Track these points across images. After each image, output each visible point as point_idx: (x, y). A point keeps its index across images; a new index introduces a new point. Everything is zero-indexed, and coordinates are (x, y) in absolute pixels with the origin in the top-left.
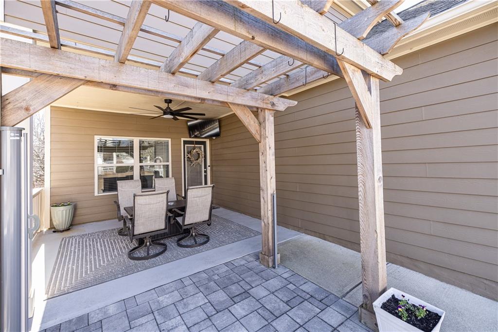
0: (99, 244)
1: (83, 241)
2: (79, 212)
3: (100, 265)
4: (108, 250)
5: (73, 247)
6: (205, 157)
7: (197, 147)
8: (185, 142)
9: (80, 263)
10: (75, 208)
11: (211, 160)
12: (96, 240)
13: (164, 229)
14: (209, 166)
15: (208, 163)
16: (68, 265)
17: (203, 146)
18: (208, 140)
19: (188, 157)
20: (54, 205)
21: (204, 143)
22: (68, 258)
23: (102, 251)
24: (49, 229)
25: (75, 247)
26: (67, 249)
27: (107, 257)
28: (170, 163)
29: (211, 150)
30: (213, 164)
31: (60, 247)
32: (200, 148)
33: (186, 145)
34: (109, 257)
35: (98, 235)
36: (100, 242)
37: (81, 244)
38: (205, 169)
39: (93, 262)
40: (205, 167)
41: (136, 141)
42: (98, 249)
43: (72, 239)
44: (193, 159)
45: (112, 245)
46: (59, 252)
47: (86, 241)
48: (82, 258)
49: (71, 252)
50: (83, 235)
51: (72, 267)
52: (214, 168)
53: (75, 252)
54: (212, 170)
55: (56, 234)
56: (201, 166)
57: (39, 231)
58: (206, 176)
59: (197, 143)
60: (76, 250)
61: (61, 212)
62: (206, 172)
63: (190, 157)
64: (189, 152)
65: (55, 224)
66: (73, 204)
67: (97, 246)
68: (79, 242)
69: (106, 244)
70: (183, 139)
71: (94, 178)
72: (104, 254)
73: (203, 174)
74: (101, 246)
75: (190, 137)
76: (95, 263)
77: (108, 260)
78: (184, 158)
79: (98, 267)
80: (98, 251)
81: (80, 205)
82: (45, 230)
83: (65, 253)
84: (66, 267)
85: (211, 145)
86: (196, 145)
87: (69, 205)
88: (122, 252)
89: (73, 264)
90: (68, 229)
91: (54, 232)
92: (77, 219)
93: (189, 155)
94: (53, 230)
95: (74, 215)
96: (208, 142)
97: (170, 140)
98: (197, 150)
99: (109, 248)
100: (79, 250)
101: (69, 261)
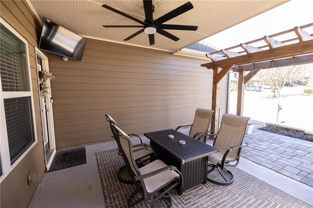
3: (257, 200)
14: (51, 98)
28: (31, 94)
38: (45, 102)
54: (53, 104)
70: (36, 49)
73: (44, 111)
96: (47, 61)
97: (27, 44)
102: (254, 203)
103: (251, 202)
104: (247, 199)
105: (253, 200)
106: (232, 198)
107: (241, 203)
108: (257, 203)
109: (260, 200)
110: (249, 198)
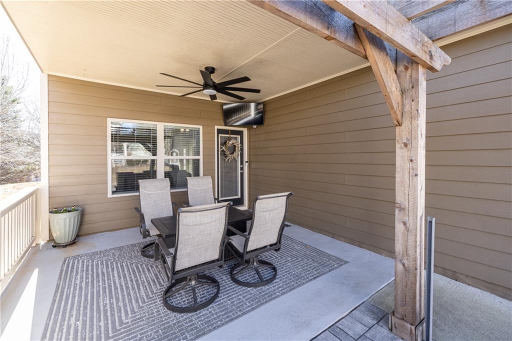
0: (115, 272)
1: (92, 266)
2: (87, 218)
3: (121, 323)
4: (130, 286)
5: (79, 277)
6: (242, 150)
7: (233, 137)
8: (219, 131)
9: (88, 316)
10: (83, 214)
11: (249, 155)
12: (112, 263)
13: (218, 260)
14: (247, 162)
15: (246, 159)
16: (69, 320)
17: (239, 136)
18: (246, 129)
19: (223, 151)
20: (54, 211)
21: (240, 133)
22: (70, 301)
23: (121, 286)
24: (48, 241)
25: (82, 277)
26: (70, 281)
27: (130, 301)
28: (201, 157)
29: (249, 142)
30: (252, 159)
31: (60, 278)
32: (236, 138)
33: (220, 135)
34: (134, 301)
35: (114, 255)
36: (117, 267)
37: (90, 272)
38: (241, 165)
39: (109, 314)
40: (242, 163)
41: (160, 128)
42: (115, 282)
43: (78, 261)
44: (228, 153)
45: (135, 277)
46: (58, 287)
47: (97, 265)
48: (92, 304)
49: (75, 289)
50: (93, 254)
51: (75, 324)
52: (253, 165)
53: (81, 288)
54: (249, 167)
55: (56, 250)
56: (236, 161)
57: (34, 245)
58: (242, 174)
59: (234, 132)
60: (84, 284)
61: (63, 220)
62: (242, 169)
63: (225, 150)
64: (224, 144)
65: (54, 235)
66: (80, 209)
67: (114, 276)
68: (88, 266)
69: (126, 272)
70: (216, 127)
71: (106, 174)
72: (125, 293)
73: (239, 171)
74: (119, 277)
75: (225, 125)
76: (113, 315)
77: (133, 311)
78: (218, 151)
79: (118, 328)
80: (116, 289)
81: (88, 209)
82: (42, 243)
83: (66, 290)
84: (66, 323)
85: (249, 135)
86: (231, 136)
87: (74, 210)
88: (152, 292)
89: (77, 320)
90: (73, 243)
91: (54, 246)
92: (86, 227)
93: (224, 148)
94: (53, 244)
95: (81, 223)
96: (245, 131)
97: (201, 127)
98: (234, 142)
99: (132, 280)
100: (87, 283)
101: (72, 309)
102: (120, 317)
103: (123, 315)
104: (129, 312)
105: (123, 318)
106: (141, 298)
107: (128, 304)
108: (117, 320)
109: (119, 327)
110: (130, 315)
